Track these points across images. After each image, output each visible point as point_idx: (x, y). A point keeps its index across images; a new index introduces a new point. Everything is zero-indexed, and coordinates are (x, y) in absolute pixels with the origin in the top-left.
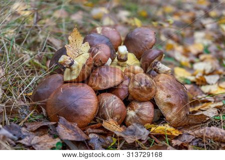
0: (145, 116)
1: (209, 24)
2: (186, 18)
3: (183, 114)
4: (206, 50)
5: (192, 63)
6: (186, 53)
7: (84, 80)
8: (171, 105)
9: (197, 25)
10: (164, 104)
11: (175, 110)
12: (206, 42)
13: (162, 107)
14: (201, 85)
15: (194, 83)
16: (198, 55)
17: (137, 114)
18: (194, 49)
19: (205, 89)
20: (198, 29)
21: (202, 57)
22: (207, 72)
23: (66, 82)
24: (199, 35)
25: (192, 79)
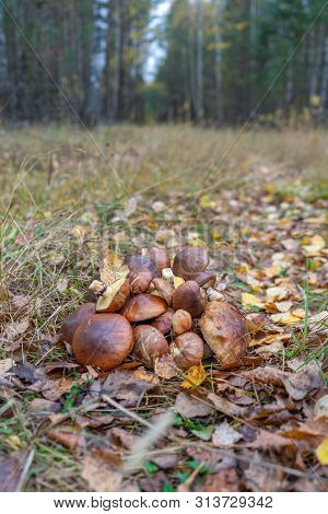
0: (193, 356)
1: (289, 244)
2: (265, 238)
3: (238, 349)
4: (284, 273)
5: (266, 287)
6: (261, 277)
7: (117, 309)
8: (222, 339)
9: (276, 246)
11: (226, 345)
12: (285, 265)
14: (271, 314)
15: (263, 311)
16: (273, 279)
17: (182, 353)
18: (269, 273)
19: (275, 318)
20: (277, 251)
21: (277, 281)
22: (280, 298)
23: (98, 312)
24: (277, 257)
25: (262, 306)
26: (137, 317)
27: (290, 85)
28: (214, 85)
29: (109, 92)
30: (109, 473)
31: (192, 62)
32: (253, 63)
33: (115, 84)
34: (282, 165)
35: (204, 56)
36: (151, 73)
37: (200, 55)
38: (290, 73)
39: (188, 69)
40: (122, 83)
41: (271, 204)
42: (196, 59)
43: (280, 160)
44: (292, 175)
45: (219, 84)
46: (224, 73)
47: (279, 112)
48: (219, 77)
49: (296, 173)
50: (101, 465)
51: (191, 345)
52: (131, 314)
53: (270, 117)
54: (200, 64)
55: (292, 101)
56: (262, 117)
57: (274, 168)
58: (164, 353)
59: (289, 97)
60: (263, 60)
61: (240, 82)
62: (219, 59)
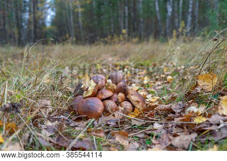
0: (129, 109)
7: (95, 95)
8: (138, 102)
10: (135, 101)
11: (140, 104)
13: (134, 103)
17: (124, 109)
26: (104, 97)
27: (112, 26)
28: (79, 27)
29: (30, 31)
30: (124, 140)
31: (68, 17)
32: (95, 17)
33: (32, 27)
34: (117, 57)
35: (73, 15)
36: (49, 22)
37: (71, 14)
38: (112, 20)
39: (67, 20)
40: (35, 27)
41: (120, 70)
42: (70, 15)
43: (115, 55)
44: (123, 60)
45: (81, 26)
46: (83, 21)
47: (109, 37)
48: (81, 23)
49: (125, 59)
50: (120, 138)
51: (127, 105)
52: (100, 96)
53: (106, 39)
54: (72, 18)
55: (114, 32)
56: (102, 39)
57: (114, 58)
58: (117, 110)
59: (112, 31)
60: (100, 15)
61: (90, 25)
62: (80, 15)
